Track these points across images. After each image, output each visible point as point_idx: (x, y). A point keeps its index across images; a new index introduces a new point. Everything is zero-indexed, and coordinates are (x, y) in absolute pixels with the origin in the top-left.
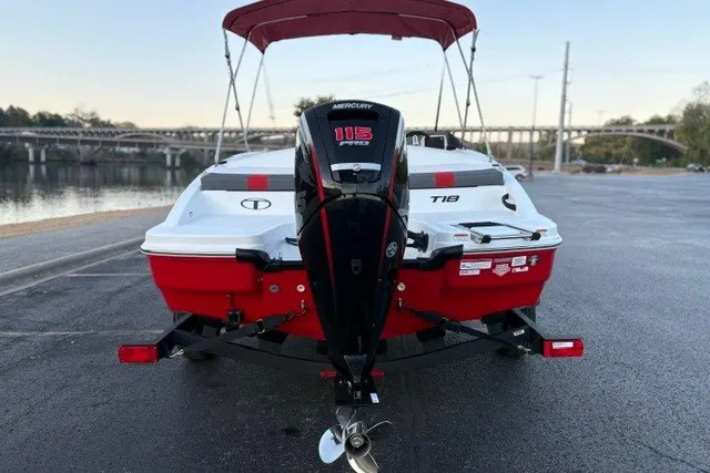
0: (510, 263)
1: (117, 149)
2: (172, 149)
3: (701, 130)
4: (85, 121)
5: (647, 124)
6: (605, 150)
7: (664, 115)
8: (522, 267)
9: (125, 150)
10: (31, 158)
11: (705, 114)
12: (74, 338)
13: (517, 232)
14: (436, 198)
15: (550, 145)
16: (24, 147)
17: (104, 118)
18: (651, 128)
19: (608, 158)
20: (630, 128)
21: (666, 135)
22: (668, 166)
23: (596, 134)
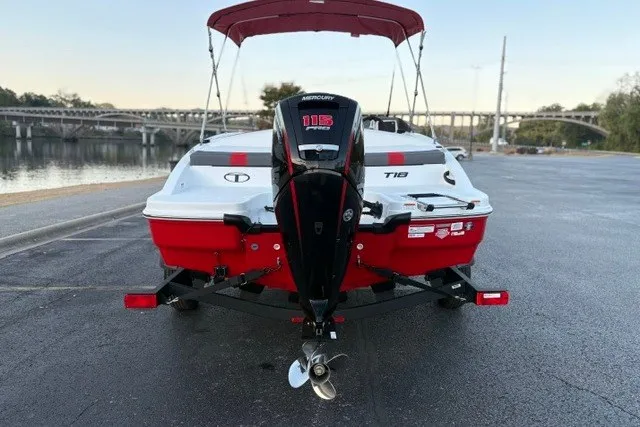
0: (449, 228)
1: (97, 127)
2: (147, 128)
3: (622, 117)
4: (68, 101)
5: (574, 110)
6: (537, 133)
7: (589, 103)
8: (459, 231)
9: (104, 128)
10: (18, 134)
11: (625, 102)
12: (75, 291)
13: (455, 202)
14: (388, 174)
15: (488, 129)
16: (11, 125)
17: (84, 99)
18: (578, 114)
19: (539, 141)
20: (559, 114)
21: (591, 121)
22: (592, 149)
23: (529, 119)
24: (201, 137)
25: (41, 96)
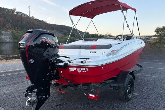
0: (81, 69)
4: (108, 36)
14: (91, 52)
24: (67, 42)
25: (103, 35)
